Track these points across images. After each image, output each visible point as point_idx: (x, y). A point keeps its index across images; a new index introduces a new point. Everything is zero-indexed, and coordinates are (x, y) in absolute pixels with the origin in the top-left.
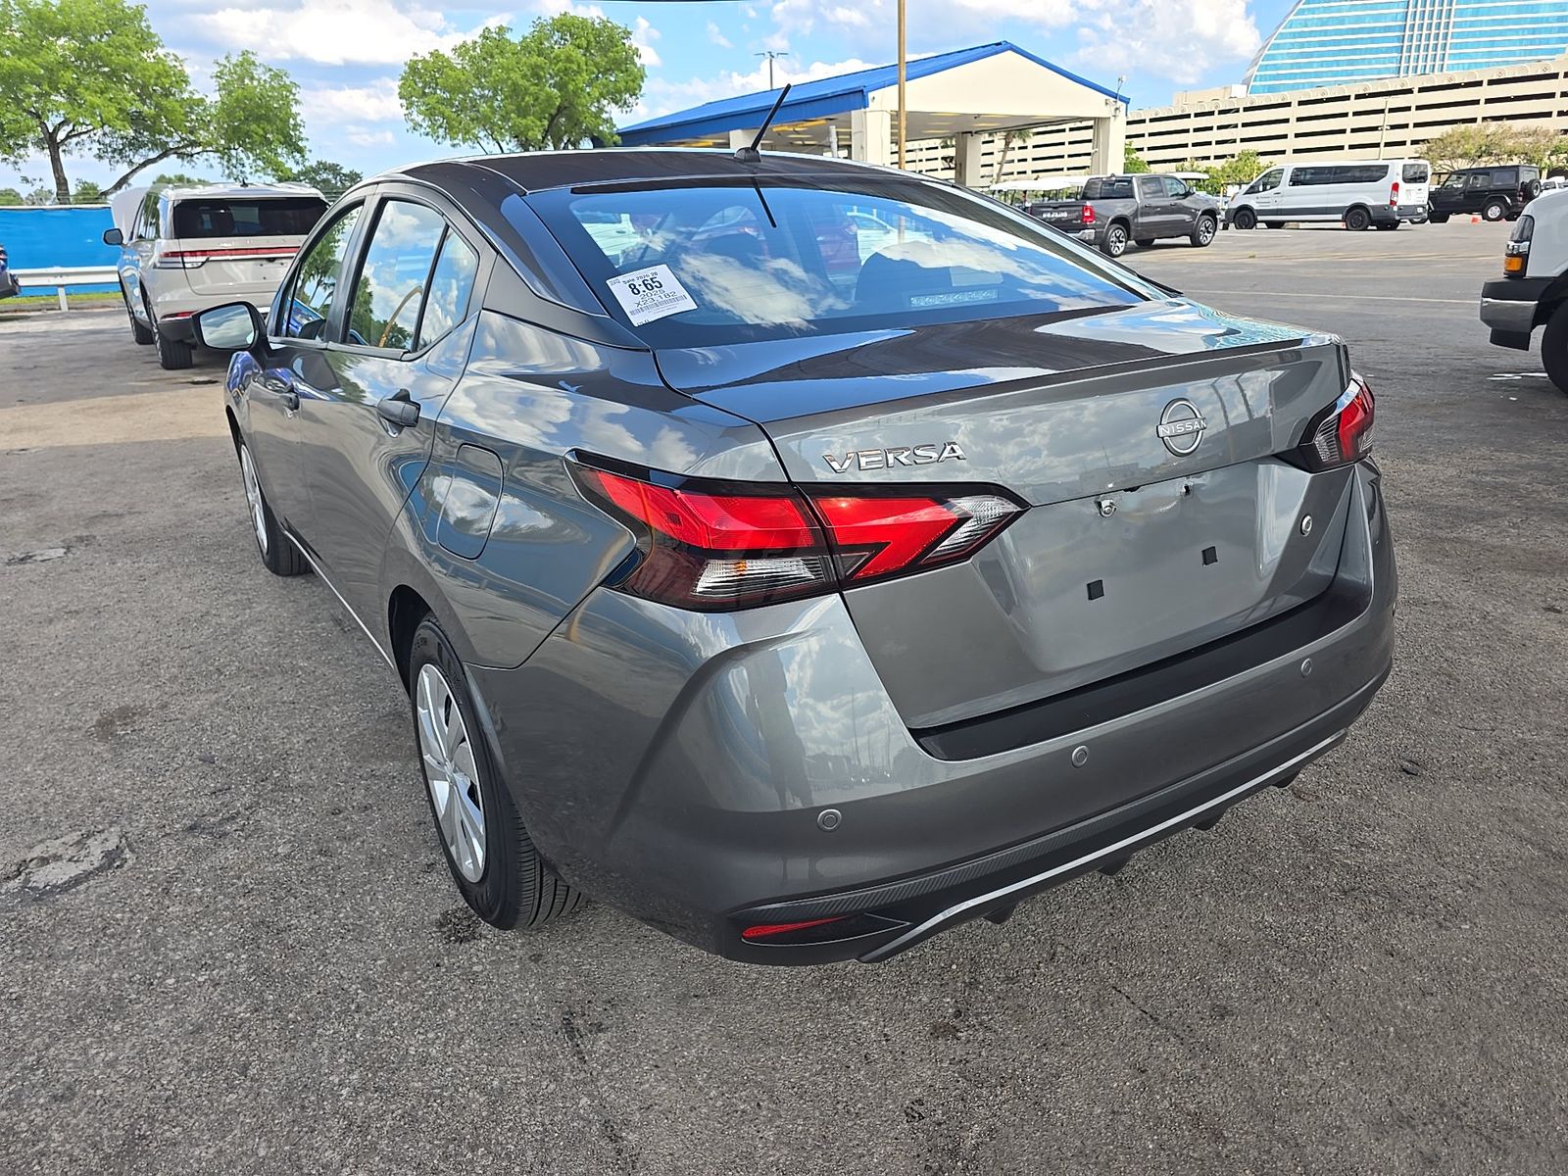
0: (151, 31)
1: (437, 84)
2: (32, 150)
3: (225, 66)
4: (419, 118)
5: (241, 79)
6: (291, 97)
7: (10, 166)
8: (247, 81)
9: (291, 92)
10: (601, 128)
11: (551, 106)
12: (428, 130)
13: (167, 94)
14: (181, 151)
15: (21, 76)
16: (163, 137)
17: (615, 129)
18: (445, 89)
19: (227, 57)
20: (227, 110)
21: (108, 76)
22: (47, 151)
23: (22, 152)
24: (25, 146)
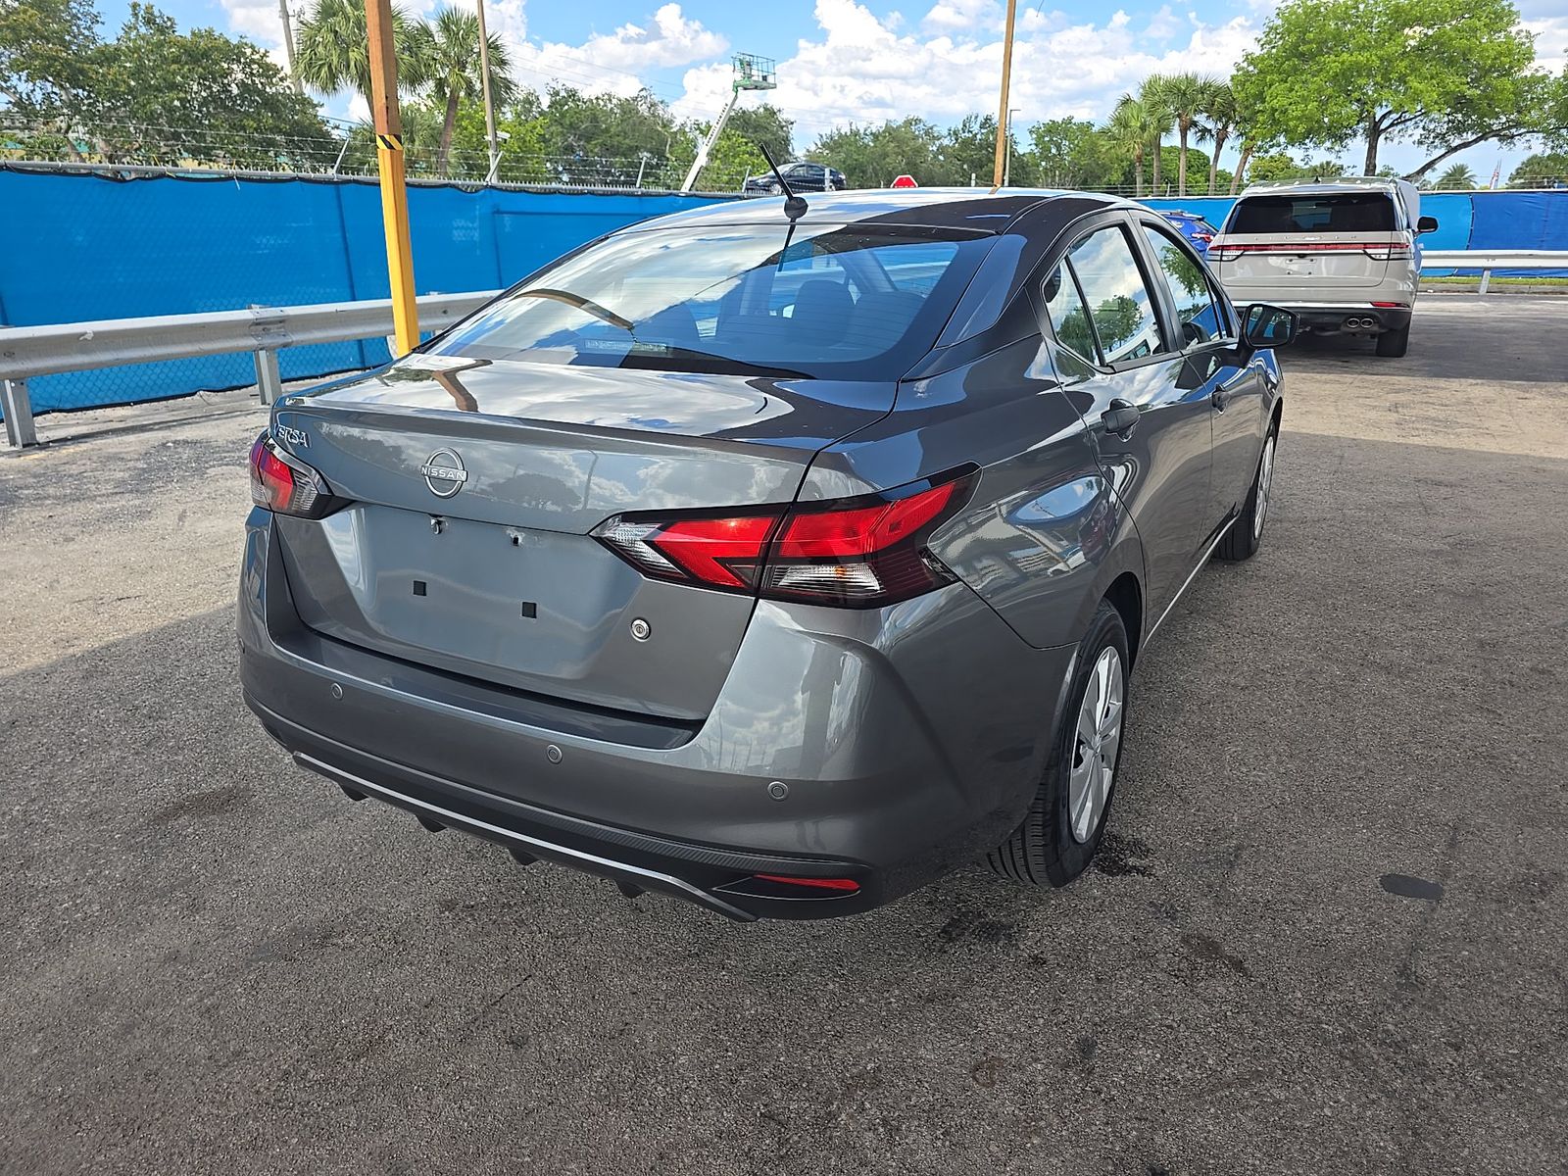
0: (1511, 9)
2: (1357, 138)
13: (1506, 73)
14: (1503, 133)
15: (1359, 70)
16: (1489, 120)
22: (1368, 141)
23: (1348, 141)
24: (1353, 135)
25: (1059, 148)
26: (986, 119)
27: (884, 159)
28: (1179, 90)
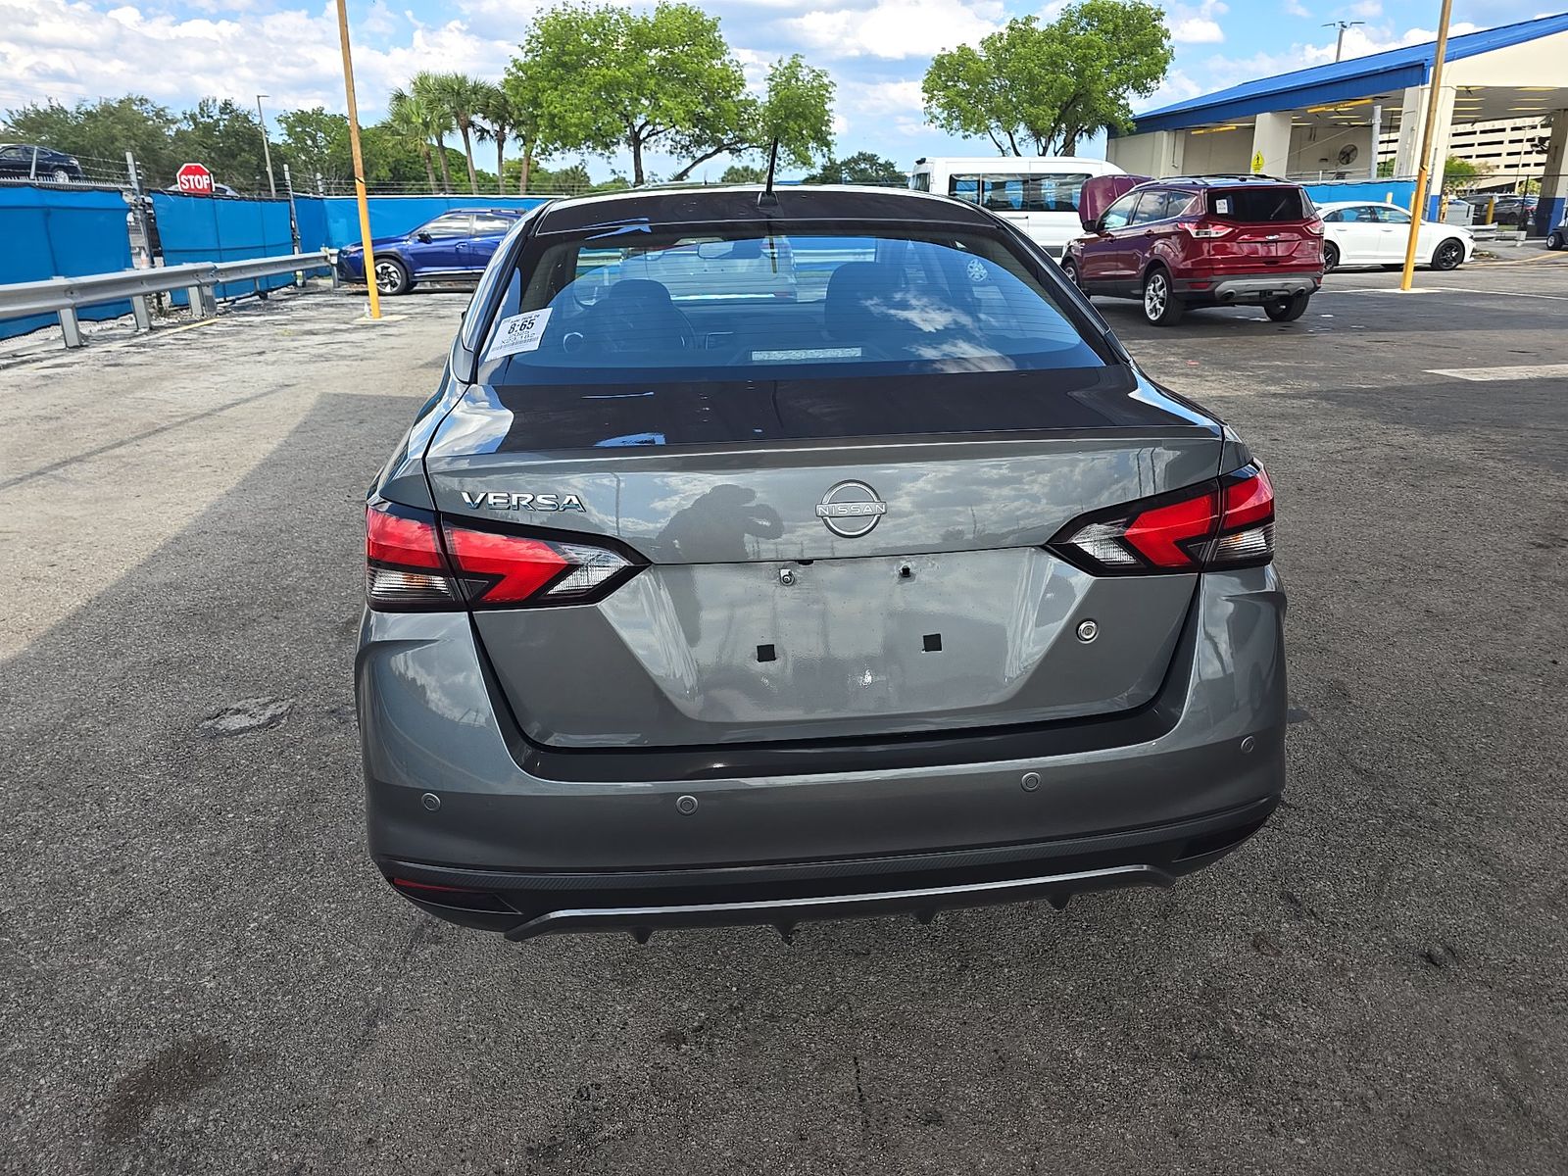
0: (722, 40)
1: (959, 78)
2: (623, 146)
3: (777, 69)
4: (937, 111)
5: (788, 81)
6: (827, 95)
7: (605, 159)
8: (793, 82)
9: (827, 91)
10: (1116, 115)
11: (1064, 94)
12: (943, 122)
13: (728, 96)
14: (732, 147)
15: (618, 84)
16: (720, 135)
17: (1130, 116)
18: (966, 80)
19: (780, 61)
20: (772, 109)
21: (684, 82)
22: (632, 148)
23: (615, 148)
24: (618, 143)
25: (314, 140)
26: (226, 104)
27: (112, 143)
28: (453, 89)
